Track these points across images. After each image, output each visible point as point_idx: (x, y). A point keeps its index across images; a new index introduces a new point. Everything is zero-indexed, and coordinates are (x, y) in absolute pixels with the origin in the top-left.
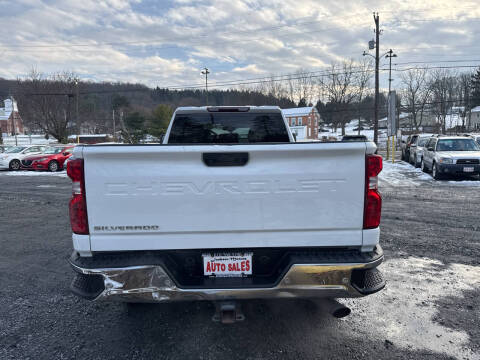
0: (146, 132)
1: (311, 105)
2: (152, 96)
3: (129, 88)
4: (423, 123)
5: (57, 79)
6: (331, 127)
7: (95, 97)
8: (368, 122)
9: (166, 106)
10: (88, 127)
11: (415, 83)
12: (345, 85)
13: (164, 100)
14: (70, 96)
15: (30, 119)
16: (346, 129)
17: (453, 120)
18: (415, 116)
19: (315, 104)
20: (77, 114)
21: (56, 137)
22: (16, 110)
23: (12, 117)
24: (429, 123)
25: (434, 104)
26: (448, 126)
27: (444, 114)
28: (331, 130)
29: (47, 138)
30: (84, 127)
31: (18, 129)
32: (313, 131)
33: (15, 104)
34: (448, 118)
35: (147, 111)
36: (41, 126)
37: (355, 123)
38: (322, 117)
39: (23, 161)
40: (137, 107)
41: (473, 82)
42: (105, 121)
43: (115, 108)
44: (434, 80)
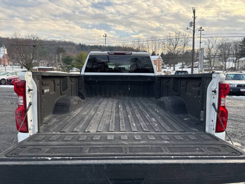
0: (73, 66)
1: (158, 55)
2: (77, 48)
3: (65, 43)
4: (215, 65)
5: (28, 38)
6: (168, 66)
7: (48, 48)
8: (186, 64)
9: (84, 53)
10: (43, 63)
11: (211, 45)
12: (176, 45)
13: (83, 50)
14: (34, 46)
15: (13, 58)
16: (176, 68)
17: (230, 64)
18: (210, 61)
19: (160, 54)
20: (38, 56)
21: (26, 67)
22: (6, 53)
23: (4, 57)
24: (218, 66)
25: (221, 55)
26: (227, 67)
27: (226, 61)
28: (168, 68)
29: (22, 68)
30: (41, 63)
31: (7, 63)
32: (159, 68)
33: (6, 50)
34: (227, 63)
35: (74, 55)
36: (19, 62)
37: (180, 64)
38: (164, 61)
39: (7, 80)
40: (69, 53)
41: (240, 45)
42: (52, 60)
43: (58, 53)
44: (221, 44)
